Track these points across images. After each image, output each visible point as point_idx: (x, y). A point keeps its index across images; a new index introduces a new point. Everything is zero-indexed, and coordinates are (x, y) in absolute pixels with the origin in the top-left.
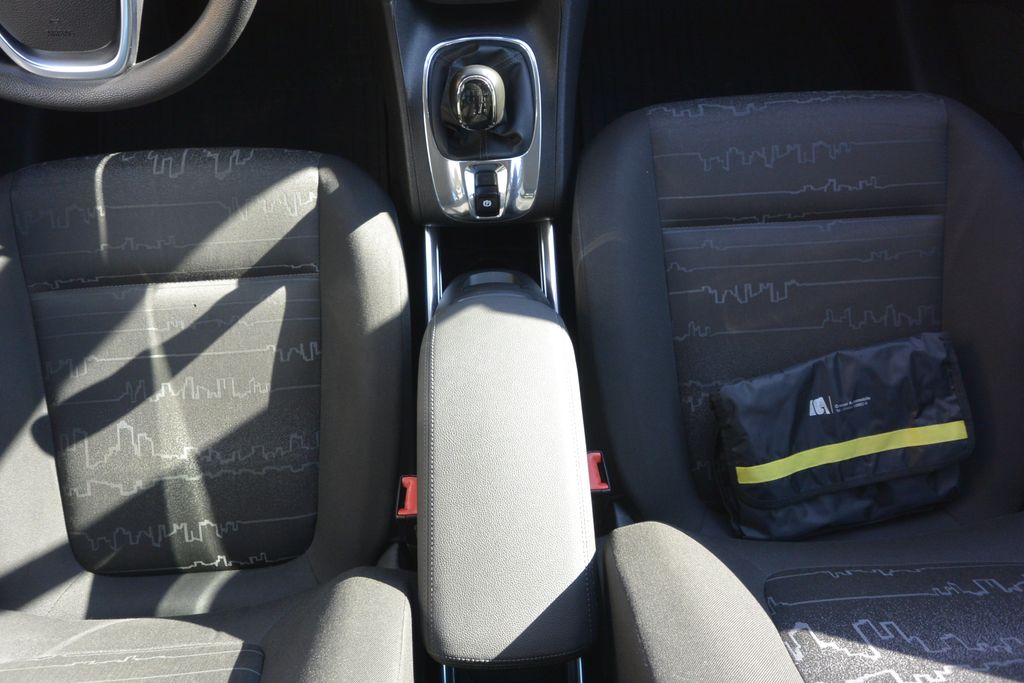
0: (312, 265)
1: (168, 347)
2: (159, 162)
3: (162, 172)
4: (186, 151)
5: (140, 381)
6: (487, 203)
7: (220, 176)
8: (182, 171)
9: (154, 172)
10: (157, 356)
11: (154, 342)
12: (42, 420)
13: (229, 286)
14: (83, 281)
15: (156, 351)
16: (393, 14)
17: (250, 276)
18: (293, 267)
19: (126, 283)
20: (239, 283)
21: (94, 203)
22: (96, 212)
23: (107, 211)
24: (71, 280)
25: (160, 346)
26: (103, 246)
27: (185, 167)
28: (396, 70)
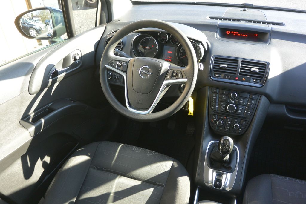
0: (163, 184)
1: (116, 193)
2: (135, 148)
3: (135, 150)
4: (142, 148)
5: (104, 200)
6: (218, 183)
7: (148, 155)
8: (140, 151)
9: (133, 150)
10: (112, 195)
11: (113, 191)
12: (73, 202)
13: (139, 183)
14: (103, 169)
15: (112, 193)
16: (205, 129)
17: (146, 182)
18: (158, 183)
19: (113, 173)
20: (142, 183)
21: (116, 152)
22: (115, 154)
23: (118, 154)
24: (101, 168)
25: (114, 193)
26: (113, 162)
27: (141, 151)
28: (201, 143)
